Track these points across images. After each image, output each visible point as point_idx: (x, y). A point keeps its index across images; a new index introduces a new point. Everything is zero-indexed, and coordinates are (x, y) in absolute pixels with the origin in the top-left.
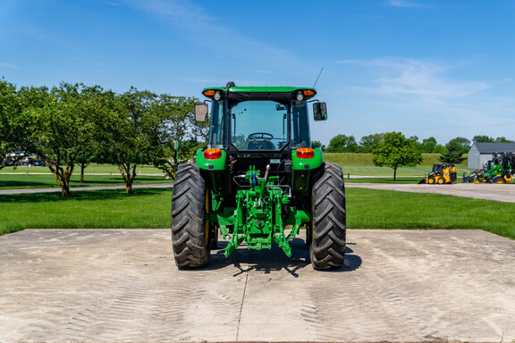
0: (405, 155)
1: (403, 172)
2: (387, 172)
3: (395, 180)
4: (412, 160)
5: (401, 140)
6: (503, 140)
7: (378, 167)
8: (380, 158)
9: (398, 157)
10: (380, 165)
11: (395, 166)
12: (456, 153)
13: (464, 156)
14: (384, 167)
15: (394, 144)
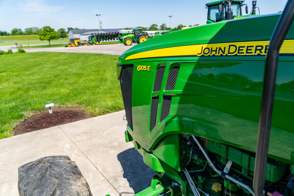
0: (53, 35)
1: (53, 42)
2: (46, 43)
3: (50, 46)
4: (56, 37)
5: (50, 29)
6: (77, 29)
7: (42, 41)
8: (42, 37)
9: (50, 36)
10: (42, 40)
11: (49, 40)
12: (64, 34)
13: (67, 35)
14: (45, 41)
15: (47, 31)
